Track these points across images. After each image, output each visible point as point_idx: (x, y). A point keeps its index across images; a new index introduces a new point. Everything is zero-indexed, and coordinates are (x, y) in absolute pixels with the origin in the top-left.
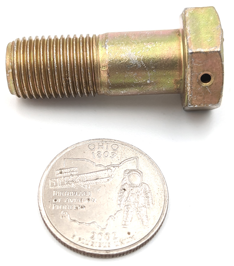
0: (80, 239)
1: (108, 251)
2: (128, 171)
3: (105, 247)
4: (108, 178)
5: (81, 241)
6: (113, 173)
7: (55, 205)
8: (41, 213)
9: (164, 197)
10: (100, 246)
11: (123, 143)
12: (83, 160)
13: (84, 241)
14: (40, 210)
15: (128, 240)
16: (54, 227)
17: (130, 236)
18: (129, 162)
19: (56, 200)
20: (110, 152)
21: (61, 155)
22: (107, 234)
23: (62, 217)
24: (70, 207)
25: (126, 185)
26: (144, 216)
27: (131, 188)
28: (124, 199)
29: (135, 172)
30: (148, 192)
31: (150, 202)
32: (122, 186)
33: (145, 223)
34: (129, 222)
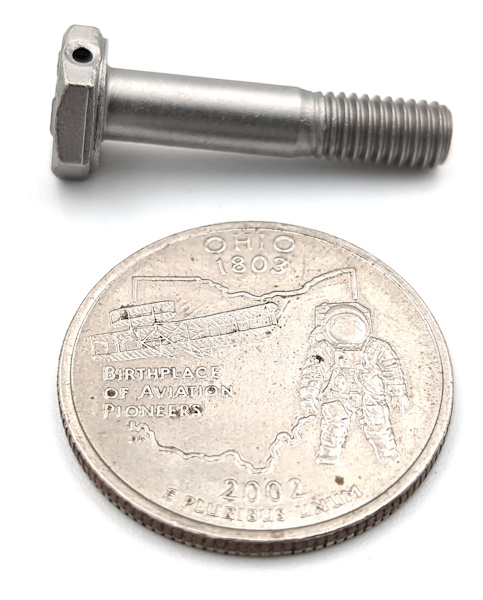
0: (189, 500)
1: (278, 534)
2: (327, 308)
3: (268, 520)
4: (269, 329)
5: (194, 506)
6: (281, 313)
7: (110, 408)
8: (67, 429)
9: (439, 376)
10: (252, 520)
11: (308, 232)
12: (189, 279)
13: (202, 506)
14: (64, 421)
15: (337, 500)
16: (109, 468)
17: (343, 487)
18: (329, 282)
19: (111, 393)
20: (270, 257)
21: (125, 268)
22: (272, 483)
23: (133, 438)
24: (155, 412)
25: (323, 345)
26: (384, 431)
27: (338, 353)
28: (318, 385)
29: (349, 310)
30: (390, 363)
31: (399, 390)
32: (311, 348)
33: (385, 451)
34: (339, 447)
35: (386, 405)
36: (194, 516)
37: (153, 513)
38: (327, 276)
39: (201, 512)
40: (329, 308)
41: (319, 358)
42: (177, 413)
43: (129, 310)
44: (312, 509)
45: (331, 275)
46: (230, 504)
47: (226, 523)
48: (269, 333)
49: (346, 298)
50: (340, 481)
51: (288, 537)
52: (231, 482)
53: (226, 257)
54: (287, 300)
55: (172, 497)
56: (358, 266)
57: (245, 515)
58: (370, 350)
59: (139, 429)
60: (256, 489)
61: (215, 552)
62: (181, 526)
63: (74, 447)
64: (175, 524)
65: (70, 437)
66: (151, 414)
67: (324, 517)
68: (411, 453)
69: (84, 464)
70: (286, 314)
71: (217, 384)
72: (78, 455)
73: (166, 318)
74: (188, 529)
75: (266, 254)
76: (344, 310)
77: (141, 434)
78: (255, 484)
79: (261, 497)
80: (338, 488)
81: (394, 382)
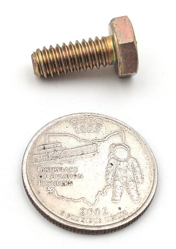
1: (99, 227)
2: (114, 146)
4: (94, 153)
5: (71, 217)
6: (98, 147)
7: (41, 182)
9: (153, 171)
10: (91, 222)
11: (107, 117)
12: (66, 135)
13: (74, 217)
14: (25, 187)
15: (119, 215)
17: (121, 211)
18: (114, 136)
19: (41, 177)
20: (94, 127)
21: (43, 130)
22: (97, 209)
23: (49, 193)
24: (56, 184)
25: (113, 159)
26: (134, 191)
28: (112, 174)
29: (121, 147)
30: (136, 166)
31: (139, 176)
32: (109, 160)
33: (135, 198)
34: (119, 197)
35: (135, 181)
36: (71, 221)
37: (57, 220)
40: (115, 146)
41: (112, 164)
42: (64, 184)
43: (45, 146)
45: (115, 133)
48: (94, 155)
50: (120, 209)
52: (83, 209)
54: (100, 143)
56: (125, 130)
58: (129, 161)
59: (50, 190)
61: (78, 233)
62: (67, 225)
65: (27, 193)
67: (115, 221)
68: (144, 199)
70: (100, 148)
71: (77, 173)
75: (92, 125)
76: (120, 147)
77: (52, 192)
78: (91, 210)
79: (93, 214)
80: (119, 211)
81: (137, 173)
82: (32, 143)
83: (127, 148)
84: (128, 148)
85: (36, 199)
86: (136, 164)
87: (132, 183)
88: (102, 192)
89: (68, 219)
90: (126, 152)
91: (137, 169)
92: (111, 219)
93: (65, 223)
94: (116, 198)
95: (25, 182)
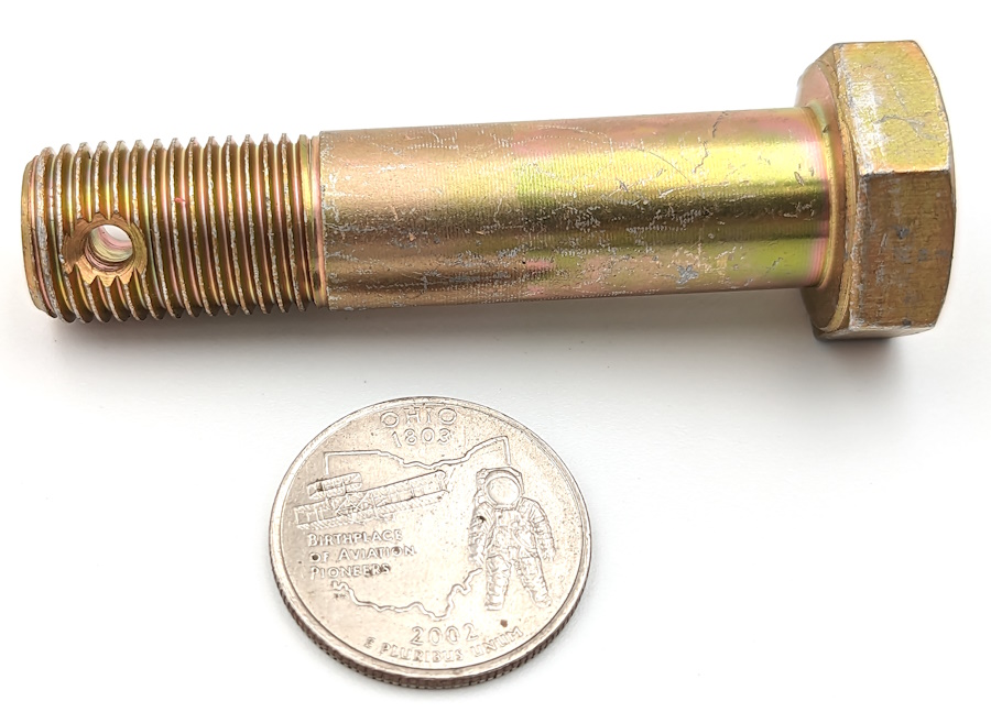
0: (385, 647)
1: (458, 671)
2: (486, 473)
3: (448, 661)
4: (440, 494)
5: (389, 652)
6: (448, 479)
7: (315, 571)
8: (281, 591)
9: (579, 530)
10: (436, 660)
11: (467, 405)
12: (370, 452)
13: (397, 652)
14: (278, 584)
15: (503, 640)
16: (319, 622)
17: (507, 629)
18: (487, 449)
19: (315, 558)
20: (437, 429)
21: (316, 444)
22: (450, 629)
23: (337, 596)
24: (352, 572)
25: (485, 506)
26: (537, 579)
27: (498, 514)
28: (482, 542)
29: (504, 474)
30: (539, 520)
31: (548, 542)
32: (476, 509)
33: (539, 596)
34: (502, 595)
35: (538, 557)
36: (390, 660)
37: (358, 659)
38: (484, 444)
39: (396, 656)
40: (488, 473)
41: (482, 518)
42: (370, 572)
43: (323, 483)
44: (483, 649)
45: (487, 443)
46: (419, 648)
47: (416, 665)
48: (440, 498)
49: (501, 464)
50: (504, 624)
51: (466, 673)
52: (417, 629)
53: (400, 430)
54: (453, 467)
55: (372, 644)
56: (509, 434)
57: (431, 657)
58: (523, 510)
59: (339, 588)
60: (438, 634)
61: (408, 687)
62: (383, 669)
63: (289, 606)
64: (376, 667)
65: (285, 598)
66: (349, 574)
67: (494, 655)
68: (560, 597)
69: (298, 620)
70: (451, 480)
71: (400, 545)
72: (293, 612)
73: (356, 489)
74: (388, 671)
75: (432, 426)
76: (500, 474)
77: (343, 592)
78: (436, 630)
79: (442, 640)
80: (503, 630)
81: (544, 537)
82: (291, 477)
83: (516, 475)
84: (519, 478)
85: (305, 613)
86: (538, 514)
87: (531, 560)
88: (461, 587)
89: (385, 657)
90: (514, 487)
91: (543, 526)
92: (484, 650)
93: (376, 666)
94: (495, 600)
95: (277, 574)
